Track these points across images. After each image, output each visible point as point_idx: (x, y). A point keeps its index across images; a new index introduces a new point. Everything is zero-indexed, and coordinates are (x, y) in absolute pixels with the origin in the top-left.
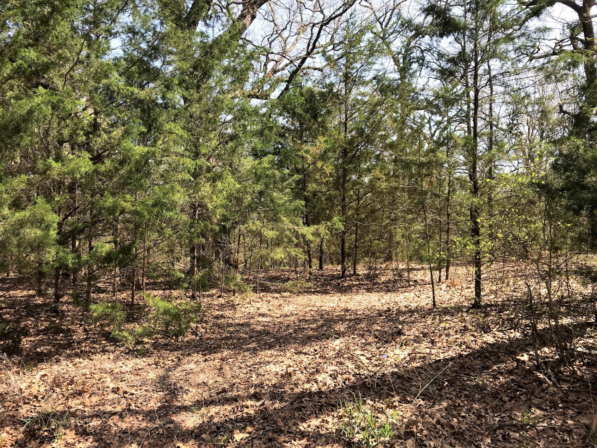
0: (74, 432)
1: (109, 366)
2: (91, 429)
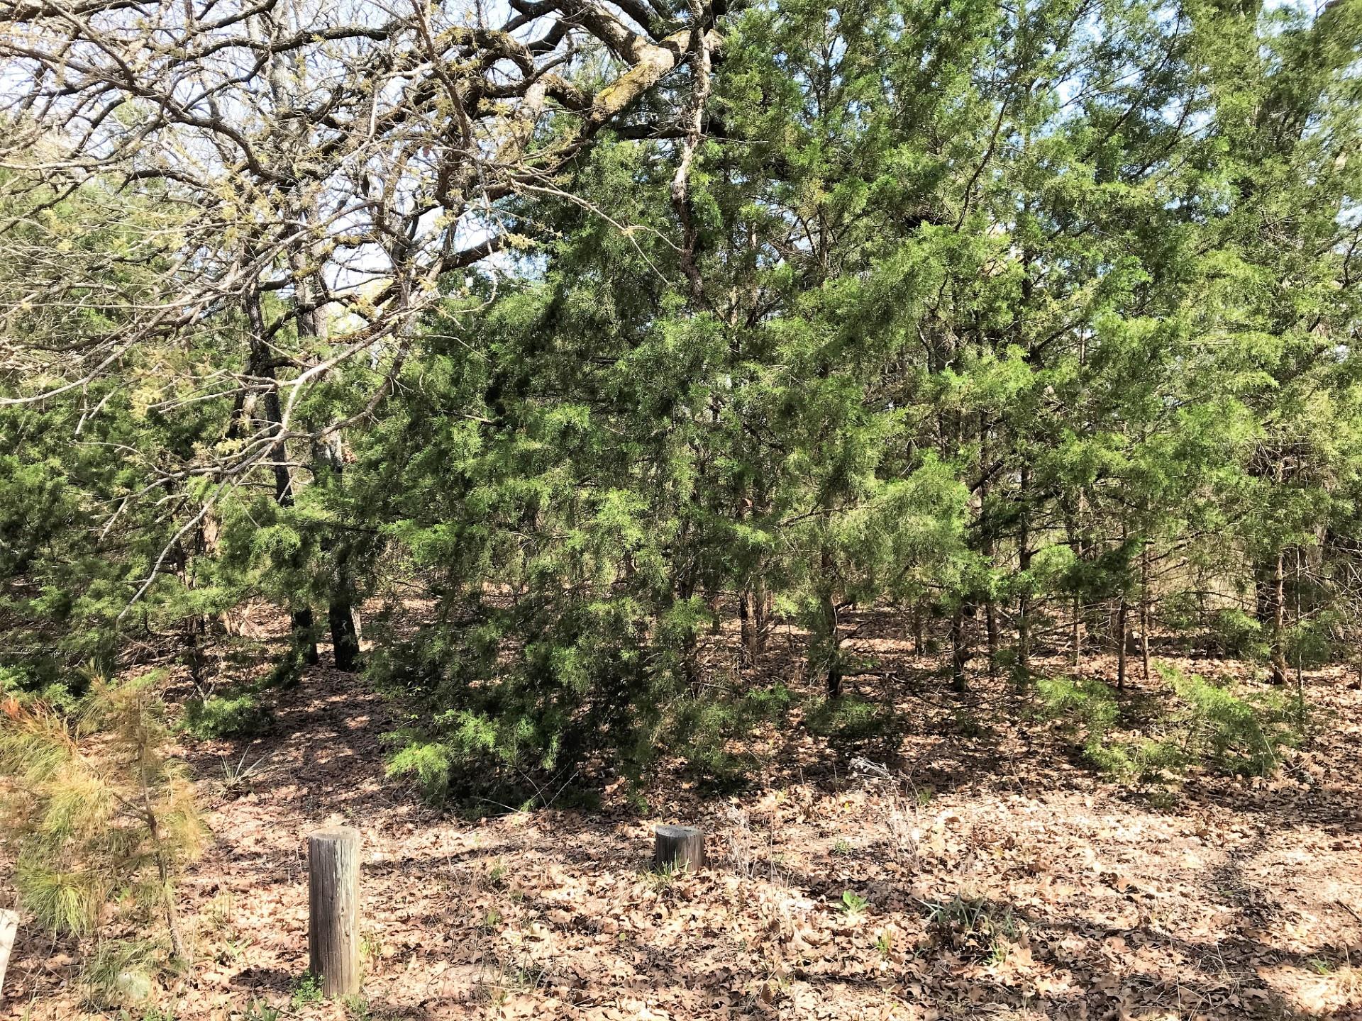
0: (1029, 952)
1: (1087, 822)
2: (1064, 954)
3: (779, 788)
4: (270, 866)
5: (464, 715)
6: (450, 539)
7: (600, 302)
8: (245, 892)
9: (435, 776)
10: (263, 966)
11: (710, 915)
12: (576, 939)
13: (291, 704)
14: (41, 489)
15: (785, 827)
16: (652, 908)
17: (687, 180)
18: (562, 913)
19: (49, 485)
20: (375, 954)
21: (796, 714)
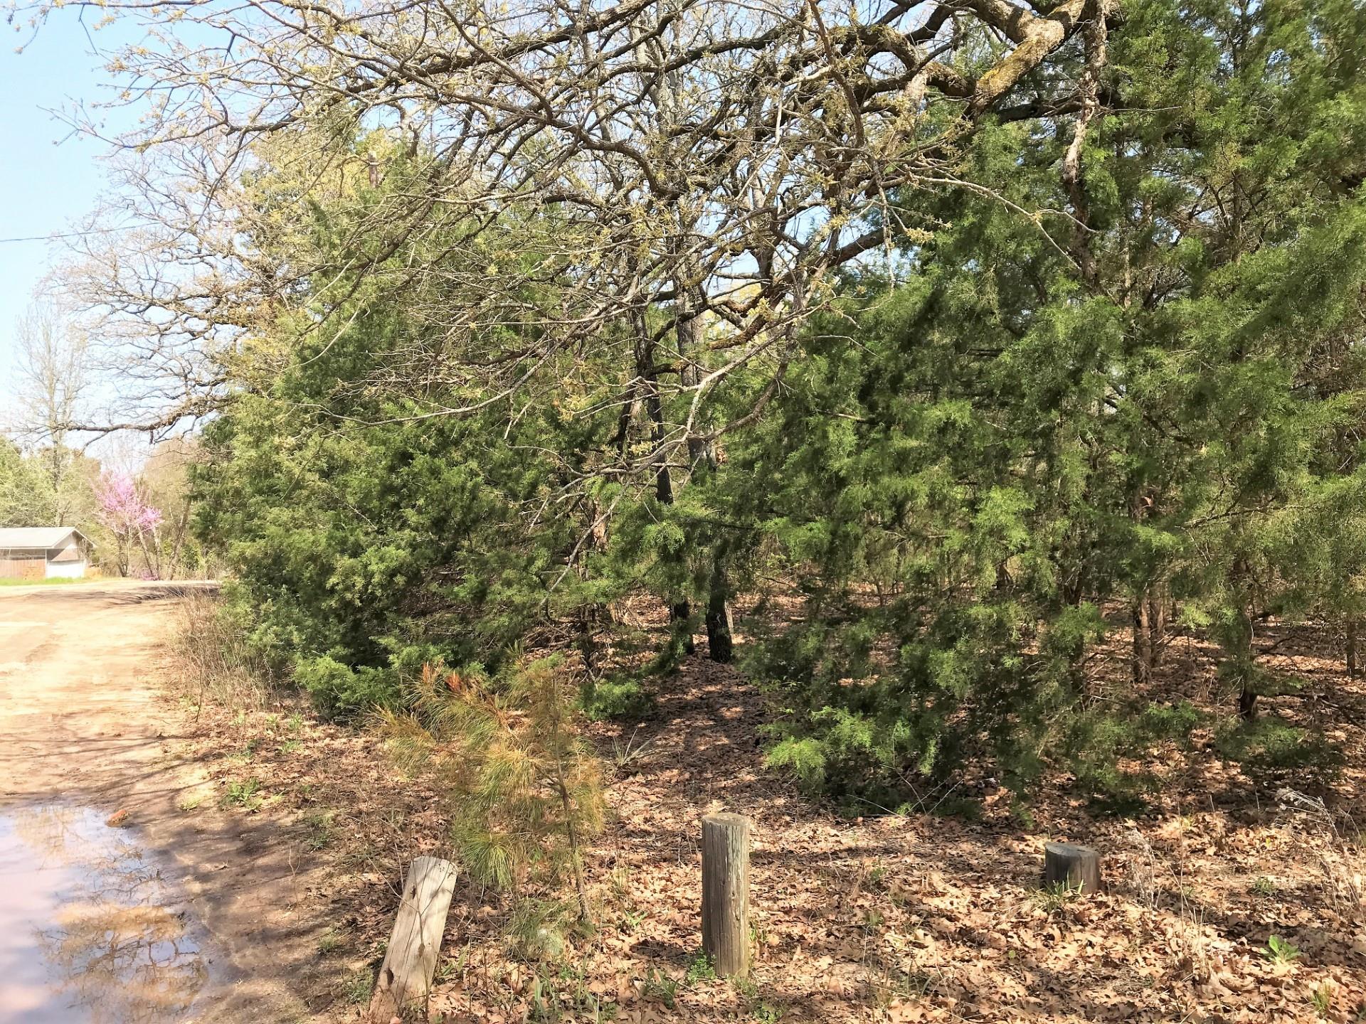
3: (1184, 814)
4: (659, 844)
5: (838, 714)
6: (825, 537)
7: (980, 292)
8: (638, 867)
9: (812, 770)
10: (658, 938)
11: (1109, 943)
12: (961, 951)
13: (672, 691)
14: (463, 488)
15: (1193, 859)
16: (1042, 928)
17: (1080, 158)
18: (946, 922)
19: (470, 484)
20: (761, 940)
21: (1202, 735)
